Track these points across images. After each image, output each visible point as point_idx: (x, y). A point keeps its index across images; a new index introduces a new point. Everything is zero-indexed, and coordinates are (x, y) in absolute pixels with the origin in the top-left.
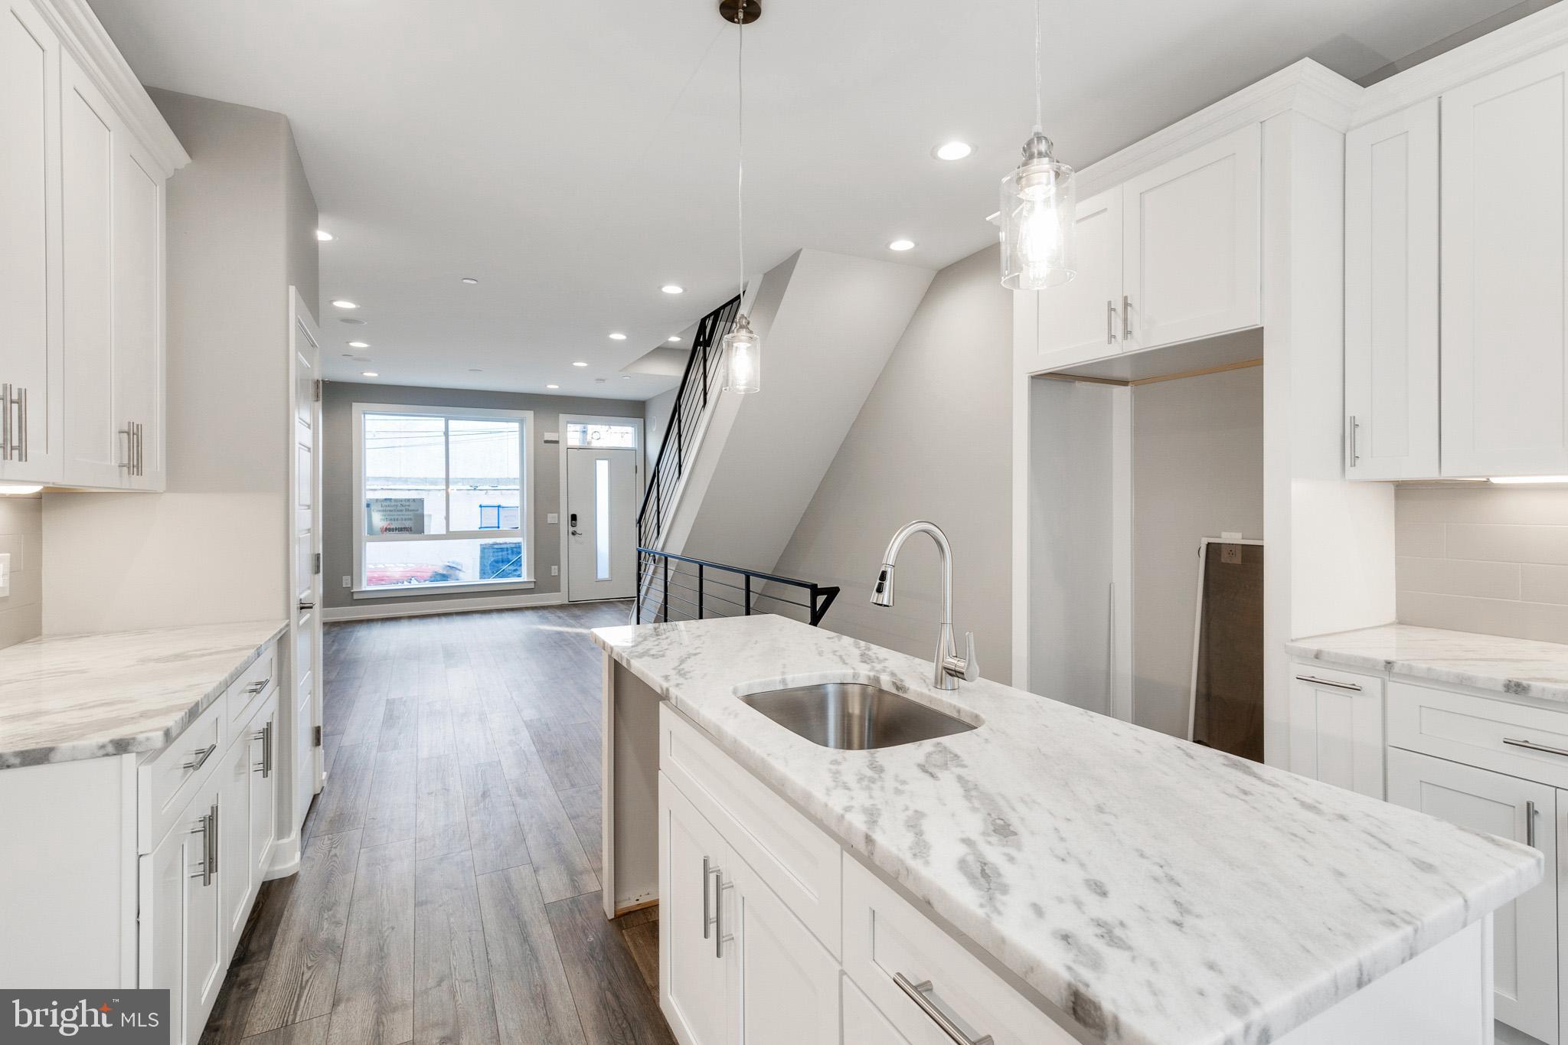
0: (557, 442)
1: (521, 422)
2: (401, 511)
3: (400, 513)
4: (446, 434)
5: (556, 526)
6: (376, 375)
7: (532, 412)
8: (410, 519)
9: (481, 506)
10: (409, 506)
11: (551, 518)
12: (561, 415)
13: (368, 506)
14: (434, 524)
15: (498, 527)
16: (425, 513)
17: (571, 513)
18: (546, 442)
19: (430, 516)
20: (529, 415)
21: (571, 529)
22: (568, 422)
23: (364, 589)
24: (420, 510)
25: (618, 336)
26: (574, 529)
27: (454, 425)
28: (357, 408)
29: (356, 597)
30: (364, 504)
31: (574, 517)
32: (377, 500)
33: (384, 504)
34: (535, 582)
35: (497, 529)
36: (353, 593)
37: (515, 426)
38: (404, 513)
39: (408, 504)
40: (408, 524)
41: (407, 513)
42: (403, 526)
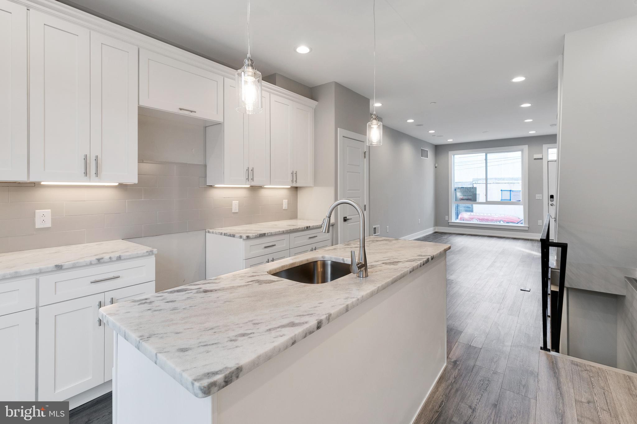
0: (542, 159)
1: (522, 151)
2: (468, 192)
3: (467, 193)
4: (486, 160)
5: (541, 201)
6: (452, 140)
7: (527, 146)
8: (471, 195)
9: (501, 190)
10: (471, 190)
11: (538, 196)
12: (543, 145)
13: (455, 190)
14: (481, 197)
15: (510, 200)
16: (477, 193)
17: (551, 194)
18: (535, 159)
19: (479, 194)
20: (526, 148)
21: (550, 203)
22: (548, 148)
23: (453, 221)
24: (475, 192)
25: (526, 105)
26: (552, 202)
27: (489, 156)
28: (450, 153)
29: (450, 224)
30: (453, 189)
31: (552, 197)
32: (459, 188)
33: (461, 189)
34: (528, 227)
35: (510, 201)
36: (449, 222)
37: (519, 153)
38: (468, 193)
39: (470, 189)
40: (470, 197)
41: (470, 193)
42: (468, 198)
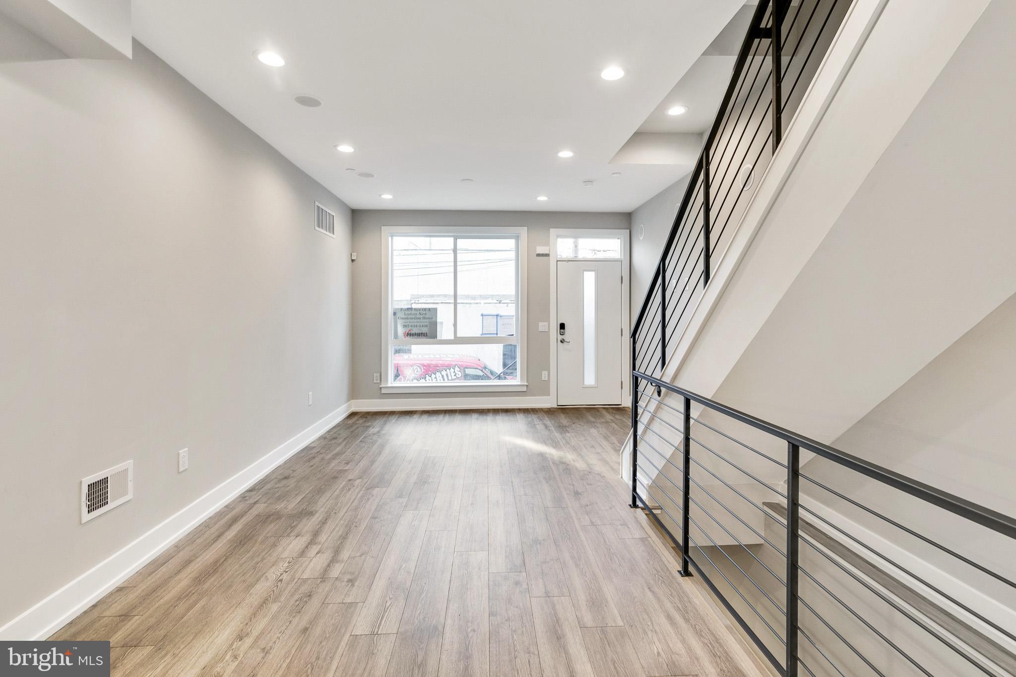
0: (547, 255)
1: (517, 238)
2: (420, 318)
3: (418, 320)
4: (455, 250)
5: (547, 333)
7: (526, 228)
8: (427, 326)
9: (482, 315)
10: (426, 314)
11: (542, 326)
12: (551, 229)
13: (395, 314)
14: (445, 331)
15: (497, 334)
16: (438, 320)
17: (560, 322)
18: (538, 255)
19: (442, 323)
20: (523, 231)
21: (560, 338)
22: (558, 236)
23: (389, 385)
24: (433, 319)
26: (563, 337)
27: (462, 243)
28: (385, 230)
29: (383, 391)
30: (390, 312)
31: (562, 326)
32: (401, 309)
33: (406, 312)
34: (527, 386)
35: (495, 336)
36: (381, 388)
37: (510, 243)
38: (421, 320)
39: (424, 312)
40: (425, 330)
41: (424, 320)
42: (421, 332)
